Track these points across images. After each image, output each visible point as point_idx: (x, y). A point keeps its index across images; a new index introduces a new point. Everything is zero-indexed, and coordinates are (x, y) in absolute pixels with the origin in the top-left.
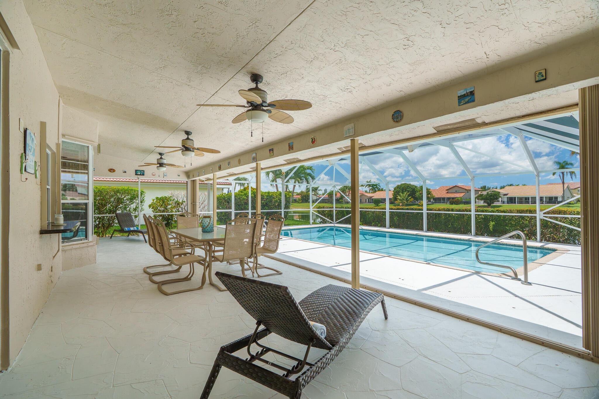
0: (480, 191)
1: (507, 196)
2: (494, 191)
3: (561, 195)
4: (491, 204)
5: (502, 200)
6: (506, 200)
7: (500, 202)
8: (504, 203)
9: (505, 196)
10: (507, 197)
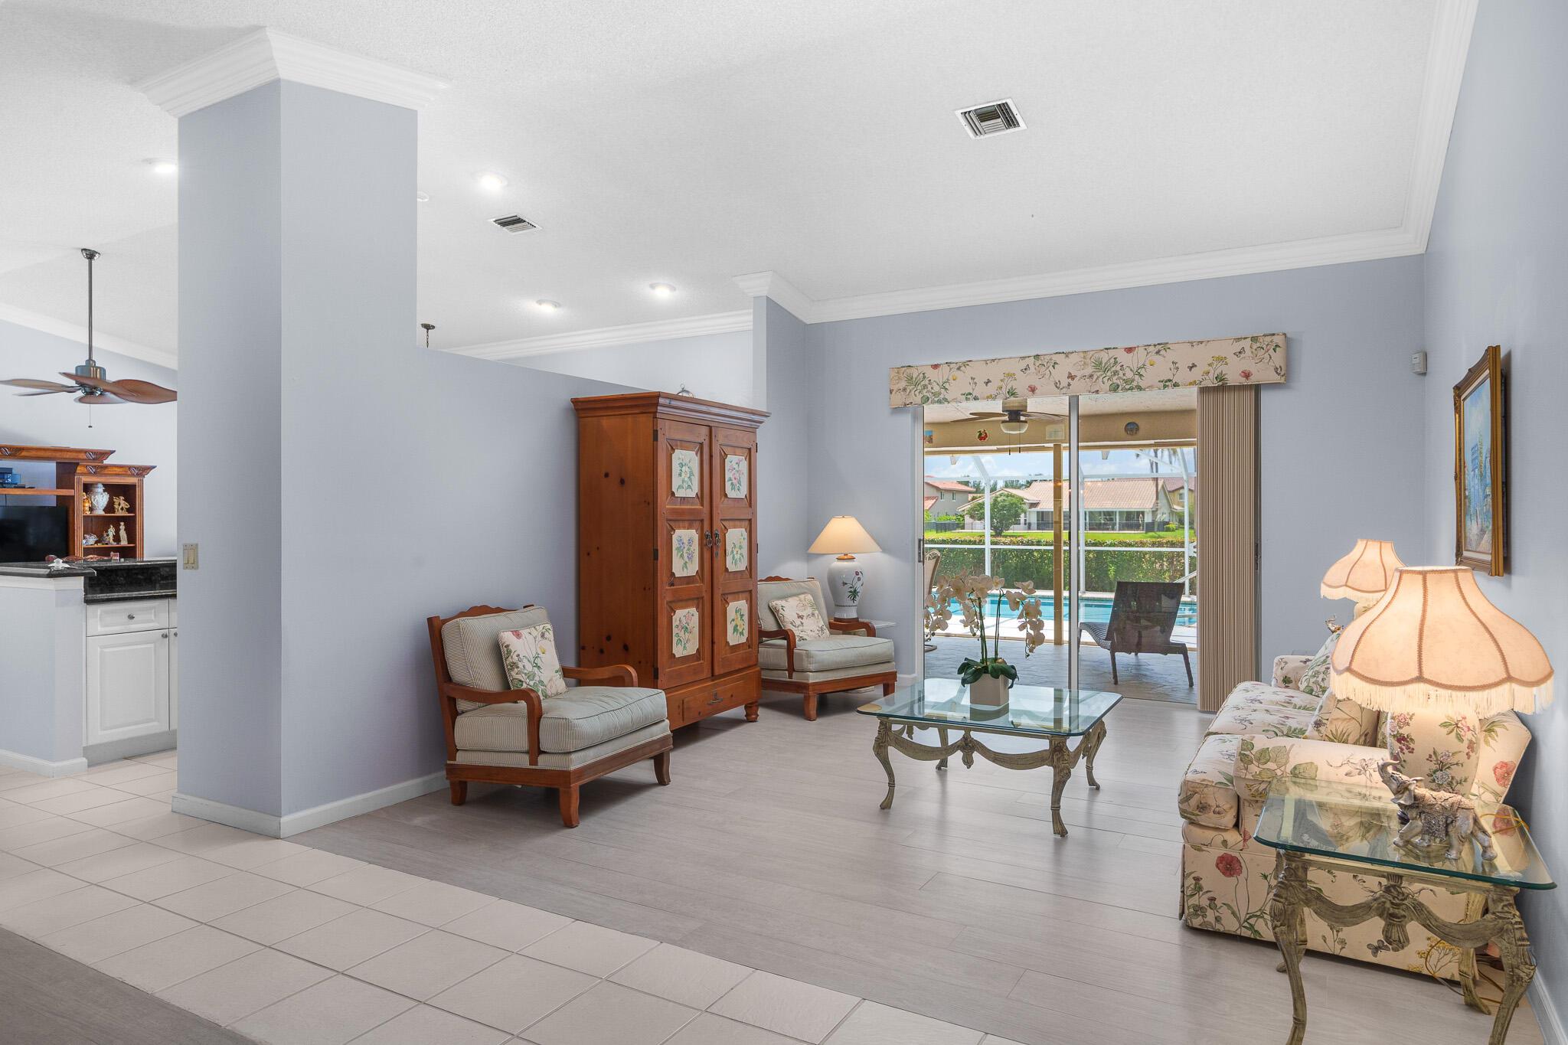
0: (970, 492)
1: (1038, 509)
2: (1011, 496)
3: (1151, 506)
4: (1002, 531)
5: (1025, 520)
6: (1033, 519)
7: (1022, 525)
8: (1029, 528)
9: (1033, 509)
10: (1038, 512)
